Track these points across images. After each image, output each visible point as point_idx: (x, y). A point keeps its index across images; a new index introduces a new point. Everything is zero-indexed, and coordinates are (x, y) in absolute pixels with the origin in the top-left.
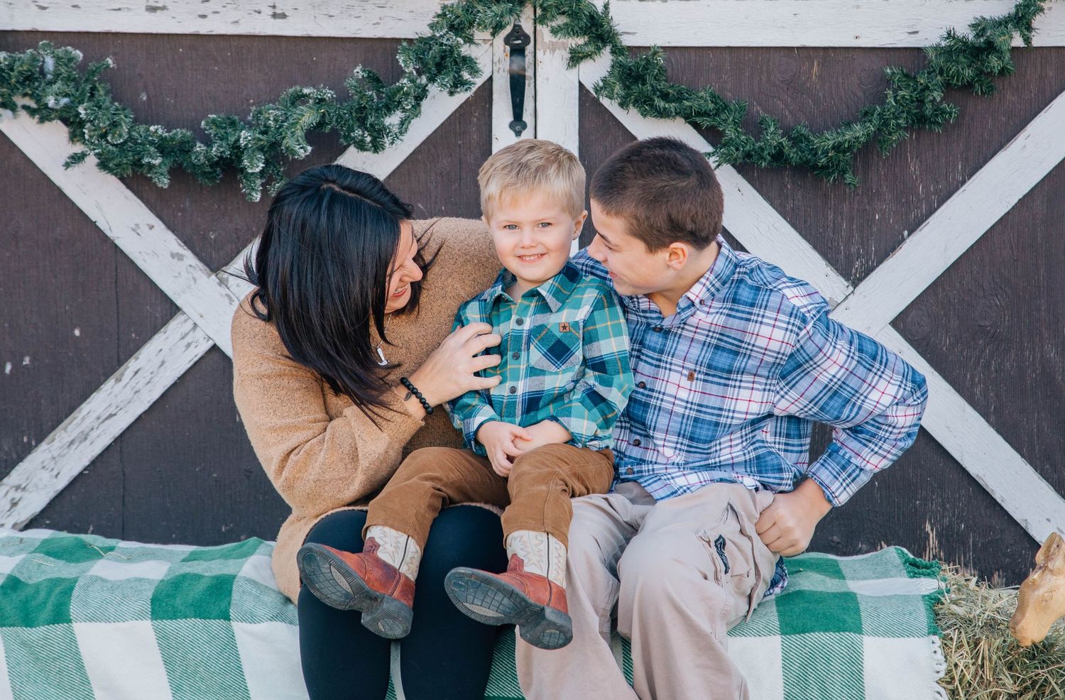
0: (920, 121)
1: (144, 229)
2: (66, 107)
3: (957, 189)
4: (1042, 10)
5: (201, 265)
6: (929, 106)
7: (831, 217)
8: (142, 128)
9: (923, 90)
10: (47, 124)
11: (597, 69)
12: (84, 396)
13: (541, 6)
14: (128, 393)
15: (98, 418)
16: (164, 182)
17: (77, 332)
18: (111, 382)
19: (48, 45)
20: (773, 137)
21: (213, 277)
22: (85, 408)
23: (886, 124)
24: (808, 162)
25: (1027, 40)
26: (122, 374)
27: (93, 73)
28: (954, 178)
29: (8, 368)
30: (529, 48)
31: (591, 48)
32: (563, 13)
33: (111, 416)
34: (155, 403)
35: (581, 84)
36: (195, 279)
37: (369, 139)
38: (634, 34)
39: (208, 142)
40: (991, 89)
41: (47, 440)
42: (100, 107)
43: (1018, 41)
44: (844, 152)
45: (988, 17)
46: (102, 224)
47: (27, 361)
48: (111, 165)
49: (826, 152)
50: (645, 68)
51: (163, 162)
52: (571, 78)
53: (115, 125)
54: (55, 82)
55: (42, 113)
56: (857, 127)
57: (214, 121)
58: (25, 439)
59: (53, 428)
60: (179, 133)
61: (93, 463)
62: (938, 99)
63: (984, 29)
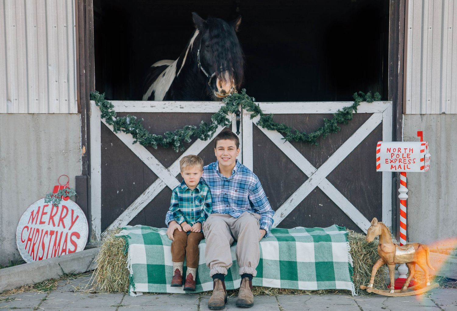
0: (332, 131)
1: (150, 159)
2: (134, 130)
3: (340, 146)
4: (359, 105)
5: (163, 167)
6: (334, 127)
7: (311, 153)
8: (150, 135)
9: (332, 123)
10: (128, 134)
11: (257, 119)
12: (136, 198)
13: (244, 105)
14: (146, 197)
15: (139, 203)
16: (156, 148)
17: (134, 183)
18: (142, 195)
19: (129, 116)
20: (299, 134)
21: (166, 169)
22: (136, 201)
23: (325, 131)
24: (307, 140)
25: (356, 112)
26: (145, 193)
27: (139, 122)
28: (340, 144)
29: (118, 192)
30: (241, 115)
31: (255, 114)
32: (249, 106)
33: (142, 203)
34: (153, 200)
35: (253, 123)
36: (162, 170)
37: (204, 138)
38: (265, 111)
39: (166, 138)
40: (348, 123)
41: (127, 209)
42: (141, 130)
43: (354, 112)
44: (315, 138)
45: (347, 107)
46: (140, 158)
47: (122, 190)
48: (143, 144)
49: (311, 138)
50: (269, 118)
51: (156, 143)
52: (251, 121)
53: (144, 134)
54: (130, 124)
55: (127, 131)
56: (318, 132)
57: (168, 134)
58: (122, 209)
59: (129, 206)
60: (160, 136)
61: (138, 214)
62: (336, 126)
63: (346, 110)
